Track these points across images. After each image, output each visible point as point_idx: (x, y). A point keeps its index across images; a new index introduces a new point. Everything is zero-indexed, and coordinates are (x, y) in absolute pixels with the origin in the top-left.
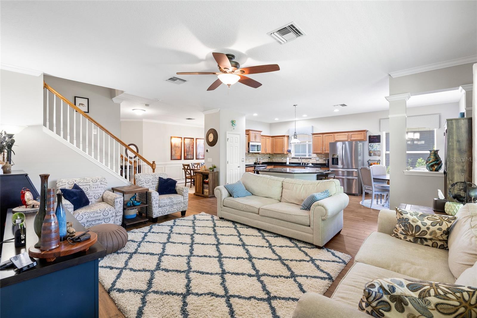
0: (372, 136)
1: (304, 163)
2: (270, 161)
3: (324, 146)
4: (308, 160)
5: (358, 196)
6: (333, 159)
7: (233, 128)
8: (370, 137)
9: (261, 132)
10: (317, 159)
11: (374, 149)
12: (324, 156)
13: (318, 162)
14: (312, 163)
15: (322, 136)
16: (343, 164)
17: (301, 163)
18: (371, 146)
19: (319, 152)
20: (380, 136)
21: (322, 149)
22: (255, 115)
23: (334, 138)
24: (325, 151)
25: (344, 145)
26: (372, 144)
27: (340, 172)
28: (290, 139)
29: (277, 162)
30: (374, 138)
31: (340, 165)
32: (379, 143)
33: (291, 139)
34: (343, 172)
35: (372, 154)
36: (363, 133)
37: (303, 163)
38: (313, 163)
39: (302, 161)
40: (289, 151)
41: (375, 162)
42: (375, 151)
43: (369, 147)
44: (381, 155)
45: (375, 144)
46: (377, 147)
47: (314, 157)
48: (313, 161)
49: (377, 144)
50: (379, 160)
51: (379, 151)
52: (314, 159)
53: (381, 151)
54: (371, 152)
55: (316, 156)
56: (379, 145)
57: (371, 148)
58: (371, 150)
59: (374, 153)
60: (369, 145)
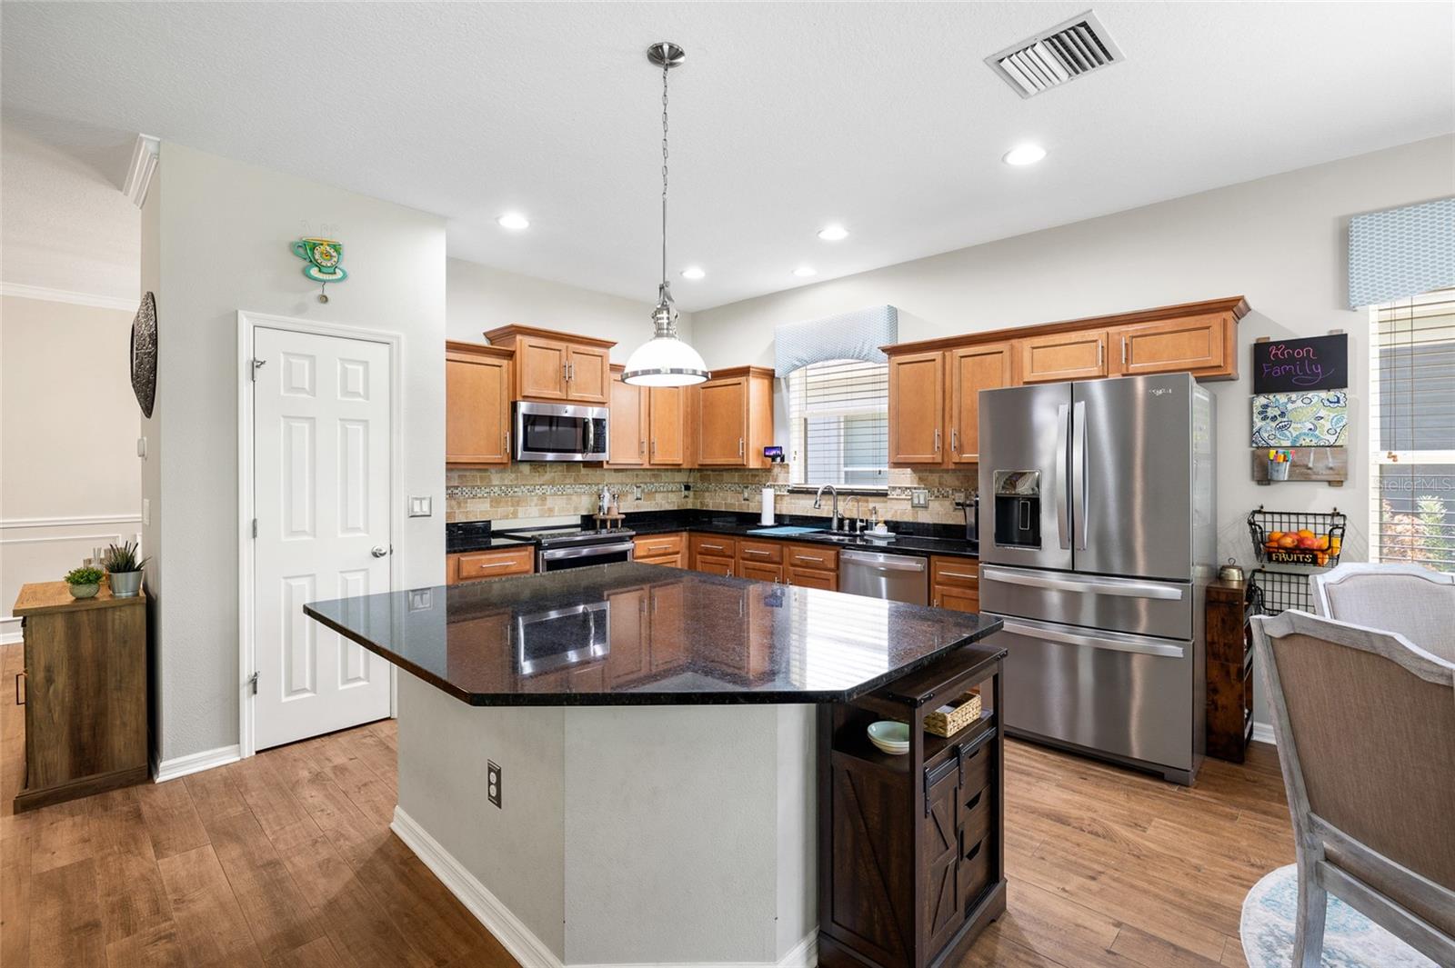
0: (1277, 344)
1: (847, 522)
2: (694, 504)
3: (955, 421)
4: (873, 503)
5: (1183, 784)
6: (1003, 504)
7: (319, 292)
8: (1262, 351)
9: (607, 345)
10: (916, 501)
11: (1293, 431)
12: (957, 483)
13: (924, 518)
14: (889, 518)
15: (939, 360)
16: (1071, 538)
17: (830, 520)
18: (1271, 412)
19: (926, 457)
20: (1346, 336)
21: (943, 436)
22: (514, 221)
23: (1015, 365)
24: (960, 449)
25: (1080, 408)
26: (1282, 398)
27: (1054, 599)
28: (781, 390)
29: (723, 509)
30: (1291, 360)
31: (1052, 552)
32: (1338, 393)
33: (788, 387)
34: (1072, 599)
35: (1284, 471)
36: (1215, 320)
37: (841, 521)
38: (898, 519)
39: (835, 507)
40: (774, 455)
41: (1302, 527)
42: (1301, 446)
43: (1255, 419)
44: (1349, 477)
45: (1305, 401)
46: (1316, 422)
47: (900, 488)
48: (896, 512)
49: (1317, 396)
50: (1338, 514)
51: (1336, 446)
52: (903, 497)
53: (1346, 451)
54: (1273, 452)
55: (912, 482)
56: (1338, 402)
57: (1269, 429)
58: (1272, 443)
59: (1292, 466)
60: (1254, 408)
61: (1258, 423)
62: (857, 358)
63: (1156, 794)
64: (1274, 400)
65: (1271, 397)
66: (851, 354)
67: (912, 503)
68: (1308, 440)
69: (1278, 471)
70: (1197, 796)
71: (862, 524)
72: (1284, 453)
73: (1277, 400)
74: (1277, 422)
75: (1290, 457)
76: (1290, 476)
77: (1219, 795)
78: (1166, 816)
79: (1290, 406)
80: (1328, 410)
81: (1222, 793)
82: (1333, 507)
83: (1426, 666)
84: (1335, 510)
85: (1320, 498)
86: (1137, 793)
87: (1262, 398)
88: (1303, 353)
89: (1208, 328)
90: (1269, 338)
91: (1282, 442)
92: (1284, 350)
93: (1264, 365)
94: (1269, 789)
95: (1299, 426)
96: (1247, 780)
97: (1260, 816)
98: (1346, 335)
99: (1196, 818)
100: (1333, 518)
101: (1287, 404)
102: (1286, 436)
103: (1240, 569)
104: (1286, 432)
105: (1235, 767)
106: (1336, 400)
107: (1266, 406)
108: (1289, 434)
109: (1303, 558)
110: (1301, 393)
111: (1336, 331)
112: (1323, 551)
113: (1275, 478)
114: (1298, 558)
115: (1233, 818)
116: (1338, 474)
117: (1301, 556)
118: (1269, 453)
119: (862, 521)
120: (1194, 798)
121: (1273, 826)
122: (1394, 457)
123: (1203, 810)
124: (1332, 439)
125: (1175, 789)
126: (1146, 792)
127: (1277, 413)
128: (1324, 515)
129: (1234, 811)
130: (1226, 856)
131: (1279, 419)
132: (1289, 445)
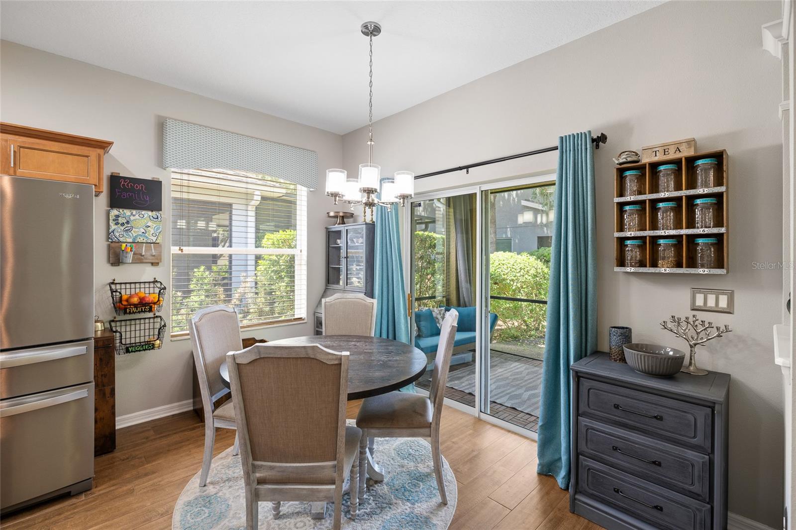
0: (124, 178)
5: (86, 490)
8: (115, 181)
18: (121, 220)
30: (133, 190)
32: (158, 213)
41: (138, 290)
42: (138, 242)
43: (111, 224)
44: (162, 260)
45: (141, 215)
46: (146, 229)
49: (147, 214)
50: (157, 281)
51: (156, 243)
53: (161, 246)
54: (124, 245)
56: (157, 218)
57: (119, 230)
58: (121, 239)
59: (134, 254)
60: (110, 217)
61: (113, 227)
63: (72, 512)
64: (122, 213)
65: (121, 210)
68: (142, 239)
69: (126, 257)
70: (101, 492)
72: (130, 246)
73: (124, 213)
74: (124, 227)
75: (134, 250)
76: (132, 260)
77: (114, 481)
78: (89, 524)
79: (132, 218)
80: (152, 223)
81: (114, 479)
82: (154, 277)
83: (330, 357)
84: (155, 279)
85: (147, 273)
86: (56, 522)
87: (116, 210)
88: (139, 187)
89: (87, 157)
90: (119, 174)
91: (127, 239)
92: (129, 183)
93: (117, 190)
94: (138, 458)
95: (137, 230)
96: (123, 460)
97: (145, 479)
98: (161, 182)
99: (110, 509)
100: (154, 284)
101: (130, 216)
102: (130, 236)
103: (102, 322)
104: (130, 234)
105: (110, 456)
106: (156, 217)
107: (117, 216)
108: (131, 235)
109: (145, 309)
110: (138, 211)
111: (156, 178)
112: (155, 303)
113: (124, 261)
114: (142, 309)
115: (131, 492)
116: (157, 259)
117: (143, 308)
118: (121, 245)
120: (100, 495)
121: (155, 480)
122: (182, 250)
123: (111, 500)
124: (154, 239)
125: (83, 497)
126: (62, 516)
127: (125, 221)
128: (150, 282)
129: (129, 486)
130: (145, 521)
131: (126, 225)
132: (131, 241)
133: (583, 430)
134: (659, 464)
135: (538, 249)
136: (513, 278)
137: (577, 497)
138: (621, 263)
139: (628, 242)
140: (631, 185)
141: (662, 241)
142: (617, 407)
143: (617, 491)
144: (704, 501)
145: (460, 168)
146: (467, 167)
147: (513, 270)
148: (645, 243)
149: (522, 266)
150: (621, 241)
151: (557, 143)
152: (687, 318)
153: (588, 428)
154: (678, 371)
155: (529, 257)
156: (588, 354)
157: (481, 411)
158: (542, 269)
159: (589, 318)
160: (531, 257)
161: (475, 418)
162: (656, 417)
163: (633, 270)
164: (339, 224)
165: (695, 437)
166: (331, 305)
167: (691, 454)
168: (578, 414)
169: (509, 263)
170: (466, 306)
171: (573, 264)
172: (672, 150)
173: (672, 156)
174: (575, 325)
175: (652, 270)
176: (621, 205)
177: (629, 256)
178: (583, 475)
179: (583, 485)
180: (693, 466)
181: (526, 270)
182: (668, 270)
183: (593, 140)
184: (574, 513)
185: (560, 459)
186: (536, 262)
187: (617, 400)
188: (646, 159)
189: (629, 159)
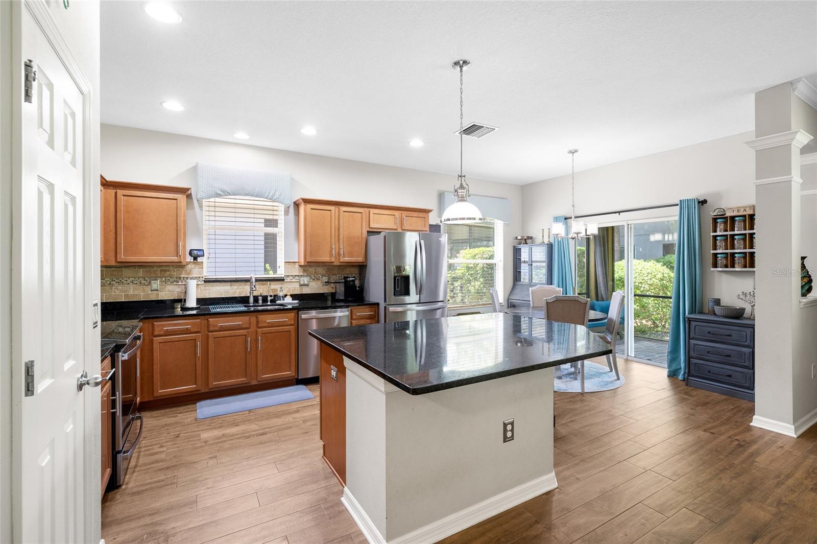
1: (260, 298)
3: (342, 242)
10: (302, 282)
12: (324, 272)
14: (292, 293)
15: (333, 211)
16: (419, 291)
23: (367, 220)
24: (345, 255)
25: (422, 242)
27: (412, 315)
31: (413, 296)
37: (256, 298)
39: (252, 289)
47: (292, 276)
48: (290, 289)
52: (294, 280)
55: (299, 273)
62: (270, 199)
66: (266, 196)
67: (300, 283)
71: (271, 298)
119: (271, 296)
133: (692, 346)
134: (730, 356)
135: (664, 256)
136: (641, 281)
137: (689, 378)
138: (715, 266)
139: (719, 256)
140: (720, 227)
141: (736, 255)
142: (709, 333)
143: (709, 372)
144: (750, 369)
145: (615, 213)
146: (619, 212)
147: (641, 274)
148: (746, 255)
149: (650, 271)
150: (715, 255)
151: (679, 203)
152: (750, 293)
153: (695, 345)
154: (742, 316)
155: (655, 264)
156: (697, 312)
157: (628, 355)
158: (668, 274)
159: (697, 294)
160: (657, 264)
161: (625, 359)
162: (728, 335)
163: (721, 269)
164: (524, 244)
165: (746, 342)
166: (535, 292)
167: (744, 350)
168: (689, 339)
169: (637, 269)
170: (603, 300)
171: (687, 267)
172: (742, 210)
173: (742, 213)
174: (688, 298)
175: (731, 269)
176: (715, 237)
177: (719, 262)
178: (692, 367)
179: (692, 372)
180: (745, 354)
181: (653, 274)
182: (739, 269)
183: (699, 202)
184: (687, 386)
185: (681, 368)
186: (663, 268)
187: (709, 329)
188: (728, 214)
189: (719, 214)
